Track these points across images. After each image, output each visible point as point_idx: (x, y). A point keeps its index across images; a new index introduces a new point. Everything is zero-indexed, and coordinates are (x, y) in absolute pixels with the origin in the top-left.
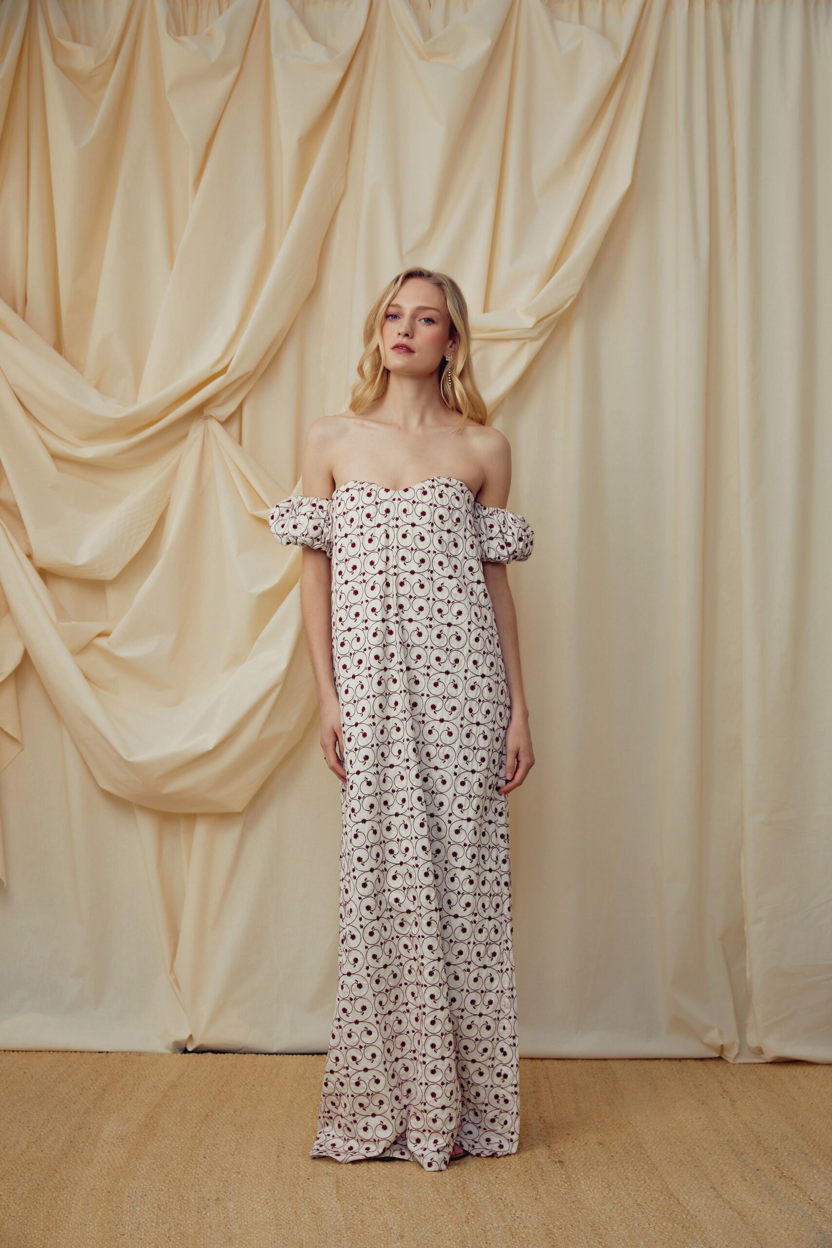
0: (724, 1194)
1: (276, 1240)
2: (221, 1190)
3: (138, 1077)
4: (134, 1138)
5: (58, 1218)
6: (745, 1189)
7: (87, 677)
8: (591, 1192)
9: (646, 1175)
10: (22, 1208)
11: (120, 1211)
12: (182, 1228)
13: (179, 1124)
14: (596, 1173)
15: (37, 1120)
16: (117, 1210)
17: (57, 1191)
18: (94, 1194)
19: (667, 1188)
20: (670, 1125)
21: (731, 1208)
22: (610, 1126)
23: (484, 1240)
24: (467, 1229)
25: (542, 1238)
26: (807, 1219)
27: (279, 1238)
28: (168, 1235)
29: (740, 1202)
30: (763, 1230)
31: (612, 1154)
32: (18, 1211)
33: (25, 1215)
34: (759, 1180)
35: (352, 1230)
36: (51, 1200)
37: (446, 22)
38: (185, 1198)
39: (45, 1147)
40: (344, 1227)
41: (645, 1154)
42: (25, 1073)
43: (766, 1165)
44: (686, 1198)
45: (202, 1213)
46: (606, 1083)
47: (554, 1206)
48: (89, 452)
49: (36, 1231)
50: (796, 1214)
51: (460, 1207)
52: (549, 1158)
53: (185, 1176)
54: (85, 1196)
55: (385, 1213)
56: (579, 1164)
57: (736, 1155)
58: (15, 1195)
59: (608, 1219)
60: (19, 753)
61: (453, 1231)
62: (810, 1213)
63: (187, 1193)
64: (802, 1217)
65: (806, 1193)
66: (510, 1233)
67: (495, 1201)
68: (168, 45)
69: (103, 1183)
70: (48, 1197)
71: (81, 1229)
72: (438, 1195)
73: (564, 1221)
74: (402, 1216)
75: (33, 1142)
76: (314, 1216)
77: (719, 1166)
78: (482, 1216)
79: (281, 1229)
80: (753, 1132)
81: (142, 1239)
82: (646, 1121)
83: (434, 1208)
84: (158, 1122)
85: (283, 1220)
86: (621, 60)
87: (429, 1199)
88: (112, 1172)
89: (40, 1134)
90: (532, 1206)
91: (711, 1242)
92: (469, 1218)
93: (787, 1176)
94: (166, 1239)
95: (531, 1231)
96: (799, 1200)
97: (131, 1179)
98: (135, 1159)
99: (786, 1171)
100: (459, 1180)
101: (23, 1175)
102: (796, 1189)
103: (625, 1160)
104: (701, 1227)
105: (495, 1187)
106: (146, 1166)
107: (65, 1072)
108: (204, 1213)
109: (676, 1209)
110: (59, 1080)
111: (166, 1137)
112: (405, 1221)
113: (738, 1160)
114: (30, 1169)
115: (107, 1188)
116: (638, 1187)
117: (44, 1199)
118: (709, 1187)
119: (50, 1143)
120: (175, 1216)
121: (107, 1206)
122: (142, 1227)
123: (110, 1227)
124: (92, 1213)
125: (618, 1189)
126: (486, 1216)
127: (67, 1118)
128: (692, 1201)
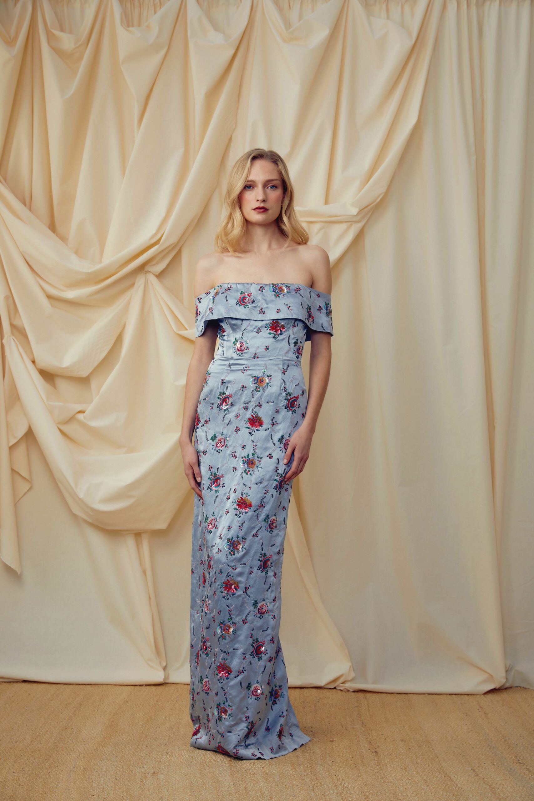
0: (480, 774)
1: (191, 799)
2: (157, 767)
4: (103, 734)
5: (51, 786)
6: (494, 770)
7: (71, 439)
8: (394, 772)
9: (430, 761)
10: (28, 780)
11: (91, 780)
12: (131, 791)
13: (131, 726)
14: (397, 760)
15: (38, 725)
16: (89, 780)
17: (51, 769)
18: (75, 770)
19: (443, 770)
20: (447, 729)
21: (484, 783)
22: (408, 729)
24: (313, 794)
27: (193, 798)
28: (122, 795)
29: (490, 779)
31: (410, 748)
32: (25, 782)
33: (30, 784)
34: (503, 765)
35: (239, 793)
36: (46, 775)
37: (300, 17)
38: (133, 772)
39: (43, 741)
40: (233, 791)
41: (431, 747)
42: (29, 694)
43: (509, 755)
44: (455, 776)
45: (143, 781)
46: (404, 701)
47: (369, 781)
48: (71, 294)
49: (37, 795)
50: (527, 787)
51: (309, 780)
52: (369, 750)
53: (134, 758)
54: (69, 772)
55: (260, 783)
56: (388, 754)
57: (490, 749)
58: (23, 772)
59: (404, 790)
60: (30, 488)
61: (304, 796)
63: (135, 768)
64: (531, 789)
65: (533, 773)
66: (341, 797)
67: (331, 777)
68: (121, 32)
69: (81, 763)
70: (44, 773)
71: (66, 792)
72: (295, 772)
73: (376, 790)
74: (271, 785)
75: (35, 738)
76: (215, 784)
77: (478, 755)
78: (322, 786)
79: (194, 792)
80: (501, 734)
82: (431, 726)
83: (292, 780)
84: (117, 724)
85: (195, 787)
86: (413, 42)
87: (289, 774)
88: (87, 756)
89: (40, 733)
90: (355, 780)
92: (314, 787)
93: (521, 762)
94: (121, 798)
95: (354, 796)
96: (528, 778)
97: (99, 760)
98: (102, 747)
99: (521, 759)
100: (309, 763)
101: (29, 759)
102: (527, 771)
103: (418, 751)
104: (465, 795)
105: (332, 768)
106: (108, 752)
107: (55, 694)
108: (145, 781)
109: (449, 783)
110: (51, 699)
111: (124, 733)
112: (273, 788)
113: (491, 751)
114: (33, 755)
115: (83, 766)
116: (424, 769)
117: (42, 774)
118: (470, 769)
119: (46, 738)
120: (126, 783)
121: (83, 778)
122: (106, 791)
123: (85, 791)
124: (73, 782)
125: (412, 770)
126: (325, 786)
127: (57, 723)
128: (459, 778)
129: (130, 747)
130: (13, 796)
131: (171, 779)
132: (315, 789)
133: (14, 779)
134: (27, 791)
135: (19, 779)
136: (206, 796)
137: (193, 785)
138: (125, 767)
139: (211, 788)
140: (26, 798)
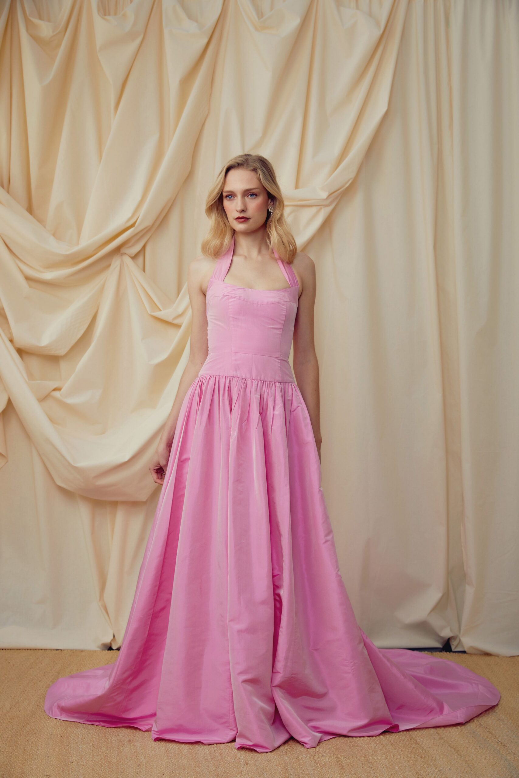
0: (444, 737)
1: (168, 766)
3: (80, 665)
5: (31, 753)
6: (457, 733)
7: (50, 419)
10: (8, 747)
11: (69, 748)
12: (109, 758)
15: (17, 692)
16: (67, 748)
17: (29, 736)
18: (52, 738)
21: (449, 746)
23: (298, 765)
24: (287, 758)
25: (335, 764)
26: (497, 752)
27: (170, 764)
28: (100, 763)
29: (455, 742)
30: (471, 759)
32: (6, 748)
33: (10, 751)
34: (466, 728)
36: (25, 742)
37: (272, 8)
38: (109, 740)
39: (21, 709)
40: (210, 757)
42: (9, 663)
45: (120, 749)
48: (49, 275)
49: (17, 761)
50: (490, 750)
54: (47, 739)
58: (3, 738)
59: (373, 753)
60: (6, 464)
62: (498, 749)
63: (110, 736)
64: (494, 751)
65: (495, 736)
66: (315, 761)
68: (98, 21)
69: (58, 731)
70: (23, 740)
71: (45, 759)
75: (14, 705)
76: (191, 751)
79: (170, 759)
81: (84, 765)
85: (171, 754)
86: (381, 31)
89: (19, 700)
91: (440, 767)
92: (287, 752)
93: (484, 726)
94: (100, 765)
95: (327, 760)
96: (491, 741)
97: (75, 728)
99: (483, 723)
101: (7, 726)
102: (489, 734)
104: (432, 758)
108: (122, 749)
109: (416, 747)
110: (30, 667)
114: (12, 723)
115: (60, 734)
117: (21, 741)
118: (435, 732)
119: (25, 706)
120: (104, 751)
121: (61, 745)
122: (84, 758)
123: (64, 758)
124: (52, 750)
126: (298, 750)
127: (36, 691)
128: (425, 741)
131: (147, 746)
132: (288, 754)
134: (8, 758)
136: (183, 762)
137: (169, 752)
138: (100, 735)
139: (186, 754)
140: (6, 764)
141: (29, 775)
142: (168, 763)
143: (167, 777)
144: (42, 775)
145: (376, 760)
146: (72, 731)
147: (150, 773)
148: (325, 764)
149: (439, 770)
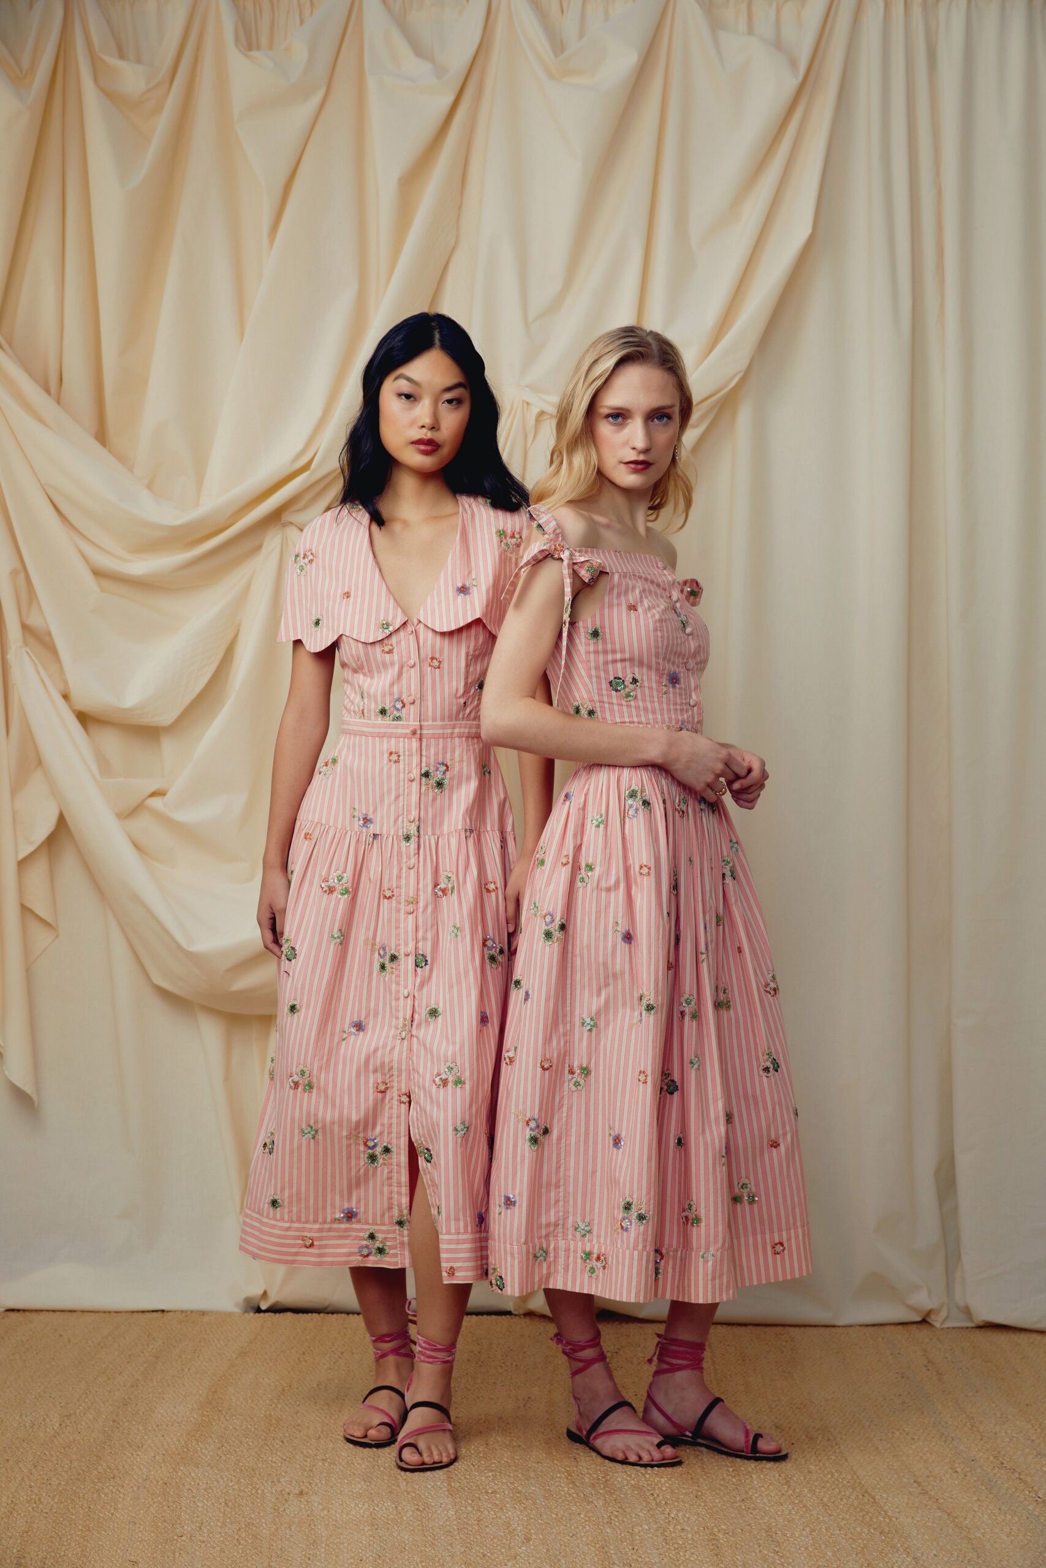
0: (931, 1490)
1: (371, 1543)
2: (304, 1482)
3: (200, 1342)
4: (195, 1416)
5: (101, 1515)
6: (957, 1483)
7: (137, 846)
9: (833, 1467)
10: (57, 1503)
11: (178, 1507)
12: (254, 1529)
13: (250, 1401)
15: (72, 1395)
16: (175, 1506)
17: (101, 1482)
18: (147, 1486)
19: (860, 1483)
20: (863, 1404)
21: (939, 1508)
22: (788, 1406)
23: (631, 1545)
24: (609, 1531)
25: (703, 1544)
26: (1034, 1521)
27: (375, 1540)
28: (237, 1537)
29: (950, 1500)
30: (979, 1535)
32: (52, 1506)
33: (60, 1511)
34: (973, 1472)
35: (467, 1531)
36: (93, 1493)
37: (582, 32)
38: (259, 1492)
39: (82, 1427)
40: (456, 1527)
41: (833, 1440)
42: (61, 1335)
43: (982, 1454)
44: (883, 1495)
45: (279, 1509)
47: (718, 1506)
48: (141, 566)
49: (73, 1532)
50: (1020, 1515)
51: (601, 1504)
53: (260, 1465)
54: (135, 1488)
55: (507, 1510)
57: (945, 1441)
58: (49, 1486)
59: (786, 1523)
60: (54, 940)
61: (592, 1534)
62: (1037, 1513)
63: (263, 1484)
64: (1028, 1518)
65: (1032, 1488)
66: (664, 1537)
67: (645, 1498)
68: (235, 59)
69: (159, 1472)
70: (89, 1490)
71: (129, 1529)
72: (575, 1489)
73: (731, 1524)
74: (528, 1514)
75: (68, 1422)
76: (419, 1513)
77: (924, 1454)
78: (628, 1517)
79: (377, 1529)
80: (966, 1413)
81: (204, 1542)
83: (568, 1505)
84: (223, 1397)
85: (381, 1519)
86: (799, 80)
87: (562, 1493)
88: (169, 1459)
90: (691, 1505)
92: (612, 1518)
93: (1009, 1468)
94: (235, 1542)
95: (690, 1536)
96: (1023, 1497)
97: (194, 1466)
98: (195, 1442)
99: (1008, 1461)
101: (58, 1462)
102: (1020, 1483)
103: (808, 1448)
104: (903, 1533)
105: (645, 1479)
106: (209, 1451)
108: (283, 1510)
109: (872, 1511)
110: (102, 1345)
111: (234, 1415)
112: (532, 1521)
113: (948, 1446)
114: (66, 1455)
115: (163, 1479)
116: (823, 1482)
117: (84, 1491)
118: (912, 1481)
119: (88, 1422)
120: (246, 1514)
121: (162, 1501)
122: (205, 1527)
123: (165, 1527)
124: (143, 1510)
125: (799, 1485)
126: (633, 1515)
127: (110, 1392)
128: (891, 1499)
129: (251, 1444)
130: (27, 1533)
131: (334, 1502)
132: (613, 1522)
133: (31, 1499)
134: (54, 1524)
135: (39, 1499)
138: (243, 1481)
139: (411, 1520)
141: (95, 1561)
142: (372, 1538)
143: (367, 1566)
144: (120, 1560)
145: (788, 1537)
146: (187, 1474)
147: (334, 1558)
148: (683, 1544)
149: (914, 1559)
